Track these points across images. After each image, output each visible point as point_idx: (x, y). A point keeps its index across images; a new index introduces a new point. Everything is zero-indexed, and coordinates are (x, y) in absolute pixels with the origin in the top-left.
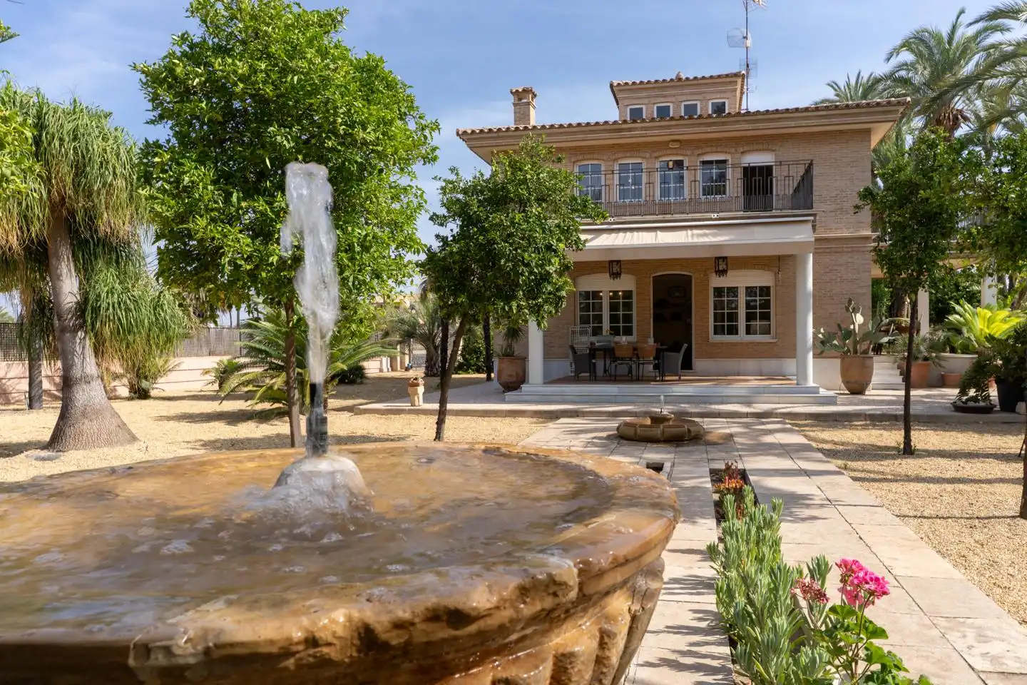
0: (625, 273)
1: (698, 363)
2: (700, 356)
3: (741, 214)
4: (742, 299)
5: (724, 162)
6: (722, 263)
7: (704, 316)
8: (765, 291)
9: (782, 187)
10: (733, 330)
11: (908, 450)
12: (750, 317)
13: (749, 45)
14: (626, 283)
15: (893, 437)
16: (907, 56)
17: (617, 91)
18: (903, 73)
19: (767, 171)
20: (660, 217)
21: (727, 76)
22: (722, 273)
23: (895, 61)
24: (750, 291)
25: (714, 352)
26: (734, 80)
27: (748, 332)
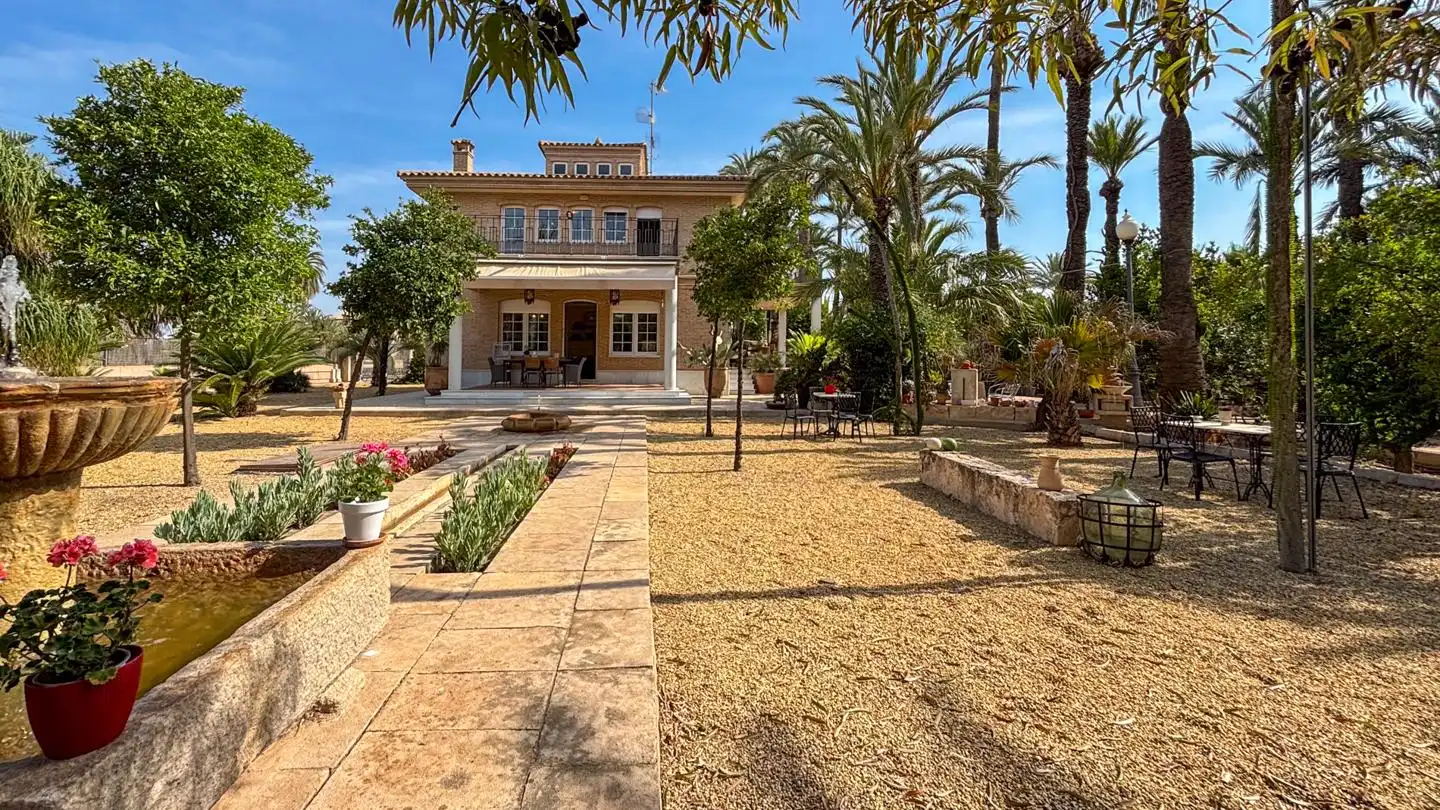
0: (541, 299)
1: (600, 374)
2: (602, 369)
3: (636, 257)
4: (635, 323)
5: (624, 214)
6: (615, 296)
7: (606, 337)
8: (653, 317)
9: (665, 238)
10: (628, 348)
11: (709, 435)
12: (642, 338)
13: (653, 121)
14: (541, 308)
15: (699, 428)
16: (776, 141)
17: (545, 149)
18: (772, 153)
19: (655, 224)
20: (561, 256)
21: (632, 145)
22: (615, 302)
23: (766, 145)
24: (642, 317)
25: (615, 365)
26: (636, 149)
27: (640, 350)
